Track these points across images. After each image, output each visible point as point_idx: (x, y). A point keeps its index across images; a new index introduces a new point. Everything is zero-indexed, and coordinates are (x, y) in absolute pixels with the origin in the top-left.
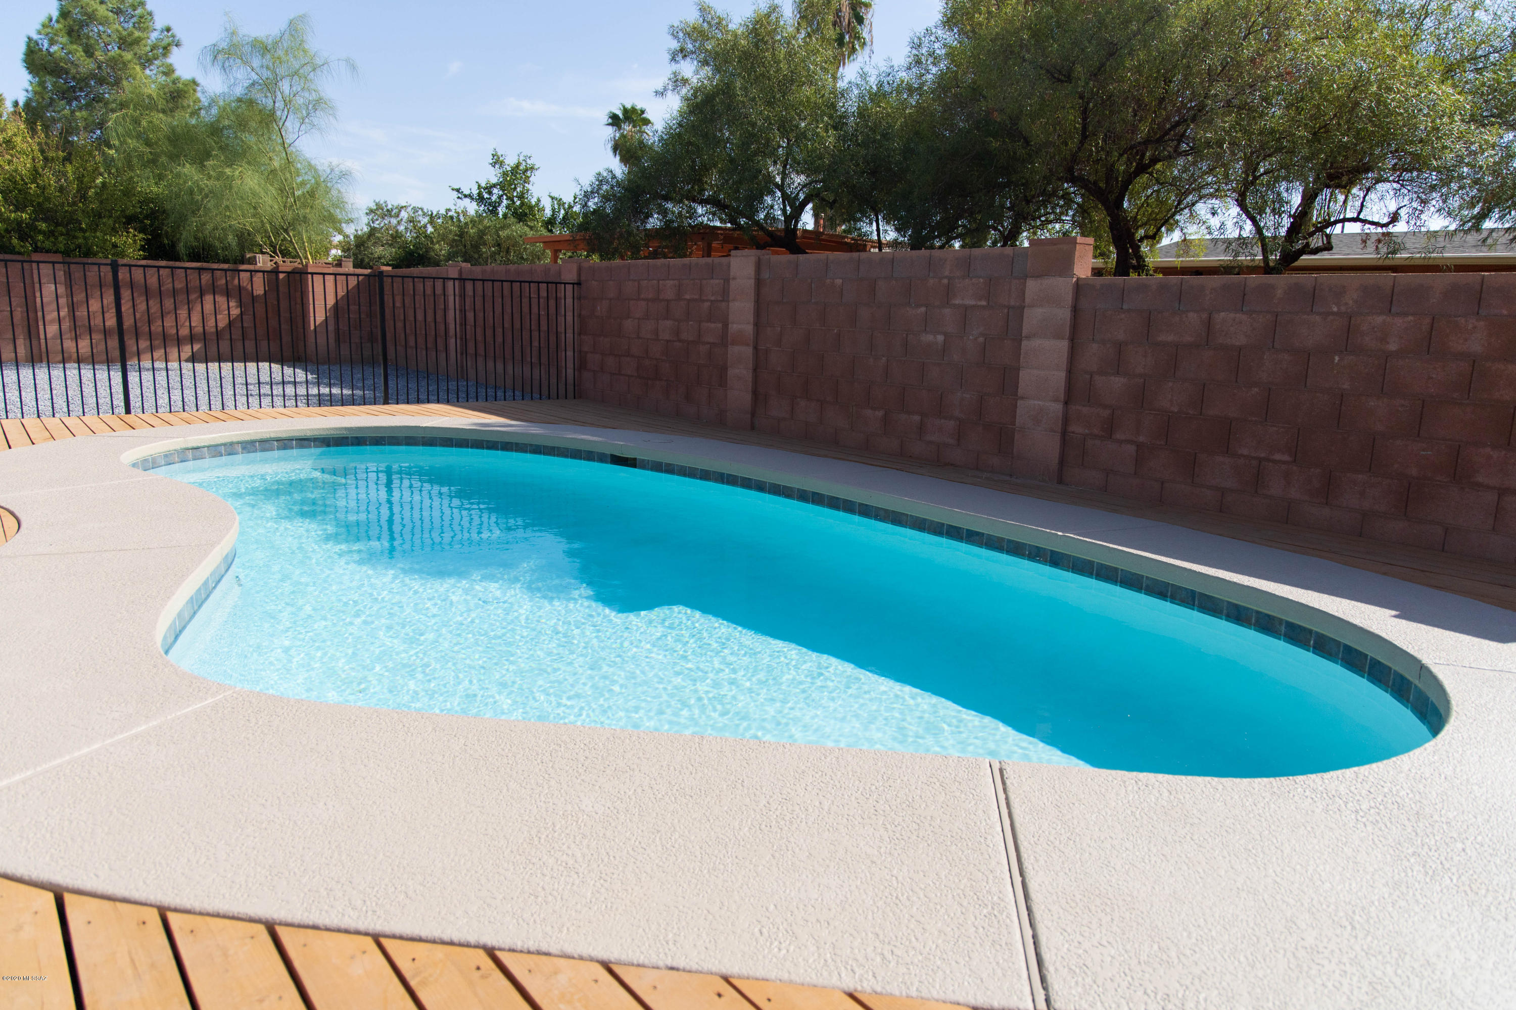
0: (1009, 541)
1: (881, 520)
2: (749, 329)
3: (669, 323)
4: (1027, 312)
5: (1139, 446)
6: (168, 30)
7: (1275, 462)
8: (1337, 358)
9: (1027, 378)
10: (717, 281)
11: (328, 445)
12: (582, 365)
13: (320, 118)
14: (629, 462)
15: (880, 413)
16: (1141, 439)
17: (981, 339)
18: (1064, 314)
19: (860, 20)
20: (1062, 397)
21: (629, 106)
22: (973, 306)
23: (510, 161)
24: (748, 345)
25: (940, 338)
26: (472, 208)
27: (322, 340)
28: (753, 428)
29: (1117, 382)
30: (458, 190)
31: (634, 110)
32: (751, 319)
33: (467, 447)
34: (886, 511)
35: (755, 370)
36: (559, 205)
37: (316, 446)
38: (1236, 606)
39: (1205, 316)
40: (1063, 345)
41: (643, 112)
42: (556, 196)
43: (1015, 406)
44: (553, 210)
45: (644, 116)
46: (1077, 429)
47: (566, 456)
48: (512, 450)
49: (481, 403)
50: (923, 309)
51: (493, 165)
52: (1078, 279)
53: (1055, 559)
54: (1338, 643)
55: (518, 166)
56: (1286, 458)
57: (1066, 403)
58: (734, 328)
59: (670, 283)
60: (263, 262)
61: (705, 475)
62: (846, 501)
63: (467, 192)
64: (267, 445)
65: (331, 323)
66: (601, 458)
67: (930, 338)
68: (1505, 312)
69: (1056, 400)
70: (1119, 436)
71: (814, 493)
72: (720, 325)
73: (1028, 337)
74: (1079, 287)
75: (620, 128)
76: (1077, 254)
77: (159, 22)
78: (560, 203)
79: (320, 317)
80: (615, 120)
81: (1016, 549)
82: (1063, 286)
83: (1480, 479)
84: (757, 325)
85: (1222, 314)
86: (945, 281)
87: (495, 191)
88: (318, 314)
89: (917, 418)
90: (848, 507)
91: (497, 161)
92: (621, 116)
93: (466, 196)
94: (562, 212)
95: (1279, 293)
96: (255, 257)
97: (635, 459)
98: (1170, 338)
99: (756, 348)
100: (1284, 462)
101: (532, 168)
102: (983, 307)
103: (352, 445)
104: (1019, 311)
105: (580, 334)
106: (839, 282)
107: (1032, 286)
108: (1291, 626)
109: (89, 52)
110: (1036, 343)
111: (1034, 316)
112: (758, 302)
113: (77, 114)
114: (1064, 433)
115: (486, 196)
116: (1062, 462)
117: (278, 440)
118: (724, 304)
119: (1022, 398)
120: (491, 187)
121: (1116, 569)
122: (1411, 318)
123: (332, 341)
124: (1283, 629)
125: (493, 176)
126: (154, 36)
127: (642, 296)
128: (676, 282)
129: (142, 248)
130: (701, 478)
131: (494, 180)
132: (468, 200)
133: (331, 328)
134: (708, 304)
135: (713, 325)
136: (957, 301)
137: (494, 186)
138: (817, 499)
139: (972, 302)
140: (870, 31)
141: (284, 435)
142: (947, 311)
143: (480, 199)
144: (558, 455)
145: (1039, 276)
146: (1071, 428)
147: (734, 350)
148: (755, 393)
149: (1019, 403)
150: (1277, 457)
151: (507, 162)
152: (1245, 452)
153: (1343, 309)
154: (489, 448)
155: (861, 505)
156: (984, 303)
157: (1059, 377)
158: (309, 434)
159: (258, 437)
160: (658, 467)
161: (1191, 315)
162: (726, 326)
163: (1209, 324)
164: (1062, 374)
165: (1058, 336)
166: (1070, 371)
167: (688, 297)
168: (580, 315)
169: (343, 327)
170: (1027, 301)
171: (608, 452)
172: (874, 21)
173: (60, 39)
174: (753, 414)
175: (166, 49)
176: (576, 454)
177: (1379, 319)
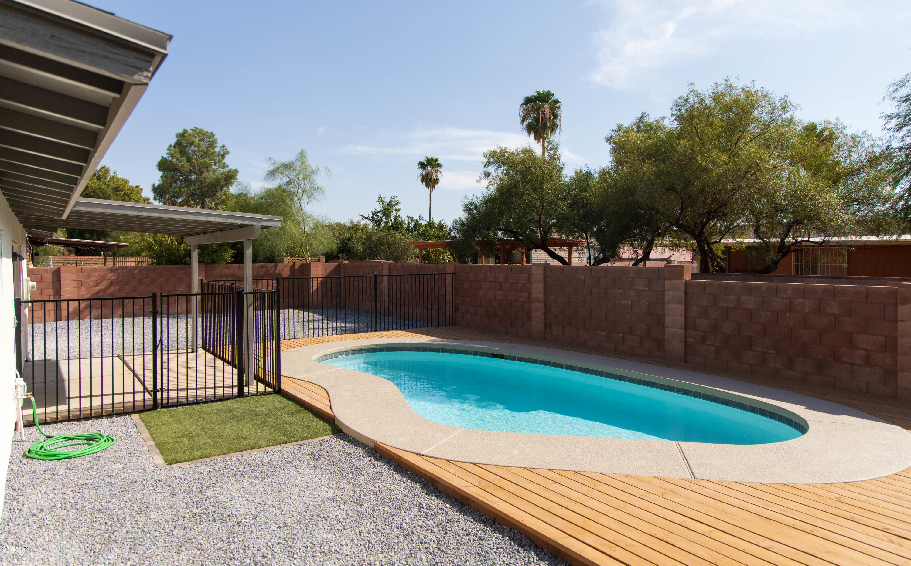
0: (668, 386)
1: (615, 379)
2: (541, 296)
3: (501, 292)
4: (666, 293)
5: (717, 347)
6: (224, 147)
7: (769, 353)
8: (788, 314)
9: (668, 319)
10: (525, 275)
11: (369, 352)
12: (456, 309)
13: (318, 195)
14: (502, 357)
15: (605, 333)
16: (717, 344)
17: (647, 303)
18: (681, 294)
19: (555, 116)
20: (683, 326)
21: (430, 157)
22: (643, 290)
23: (387, 200)
24: (541, 303)
25: (630, 302)
26: (371, 225)
27: (315, 297)
28: (545, 339)
29: (705, 322)
30: (362, 216)
31: (432, 159)
32: (542, 291)
33: (426, 351)
34: (617, 375)
35: (545, 314)
36: (412, 221)
37: (365, 353)
38: (752, 407)
39: (737, 297)
40: (682, 307)
41: (437, 160)
42: (411, 216)
43: (664, 330)
44: (409, 223)
45: (438, 162)
46: (691, 340)
47: (471, 354)
48: (446, 352)
49: (414, 329)
50: (621, 290)
51: (379, 202)
52: (686, 281)
53: (687, 392)
54: (785, 417)
55: (391, 201)
56: (774, 352)
57: (685, 329)
58: (534, 295)
59: (501, 275)
60: (287, 260)
61: (536, 362)
62: (599, 372)
63: (366, 216)
64: (348, 353)
65: (320, 289)
66: (488, 355)
67: (625, 302)
68: (843, 299)
69: (681, 329)
70: (708, 343)
71: (585, 369)
72: (527, 294)
73: (667, 303)
74: (687, 284)
75: (425, 169)
76: (685, 271)
77: (220, 144)
78: (412, 219)
79: (315, 287)
80: (422, 165)
81: (671, 389)
82: (680, 284)
83: (844, 360)
84: (545, 294)
85: (744, 296)
86: (630, 279)
87: (379, 214)
88: (315, 285)
89: (621, 335)
90: (601, 374)
91: (381, 200)
92: (425, 163)
93: (366, 218)
94: (413, 224)
95: (764, 289)
96: (283, 259)
97: (503, 355)
98: (725, 305)
99: (545, 304)
100: (773, 354)
101: (398, 203)
102: (648, 290)
103: (379, 351)
104: (663, 292)
105: (455, 296)
106: (583, 277)
107: (667, 283)
108: (770, 413)
109: (189, 160)
110: (671, 306)
111: (669, 295)
112: (545, 284)
113: (183, 190)
114: (685, 342)
115: (375, 218)
116: (685, 353)
117: (352, 351)
118: (528, 285)
119: (667, 327)
120: (377, 213)
121: (709, 395)
122: (812, 300)
123: (320, 297)
124: (768, 414)
125: (379, 207)
126: (217, 150)
127: (488, 280)
128: (505, 275)
129: (232, 257)
130: (534, 363)
131: (379, 209)
132: (367, 220)
133: (320, 291)
134: (521, 284)
135: (523, 294)
136: (636, 288)
137: (379, 212)
138: (587, 371)
139: (643, 288)
140: (560, 121)
141: (354, 349)
142: (632, 291)
143: (373, 219)
144: (467, 354)
145: (670, 279)
146: (689, 340)
147: (534, 305)
148: (545, 324)
149: (666, 329)
150: (770, 351)
151: (385, 200)
152: (758, 349)
153: (788, 296)
154: (436, 351)
155: (606, 373)
156: (647, 289)
157: (681, 319)
158: (363, 348)
159: (345, 350)
160: (514, 358)
161: (732, 296)
162: (530, 295)
163: (739, 299)
164: (683, 318)
165: (680, 303)
166: (686, 317)
167: (511, 281)
168: (455, 288)
169: (324, 290)
170: (666, 289)
171: (491, 352)
172: (562, 115)
173: (177, 156)
174: (545, 333)
175: (223, 156)
176: (476, 353)
177: (801, 300)
